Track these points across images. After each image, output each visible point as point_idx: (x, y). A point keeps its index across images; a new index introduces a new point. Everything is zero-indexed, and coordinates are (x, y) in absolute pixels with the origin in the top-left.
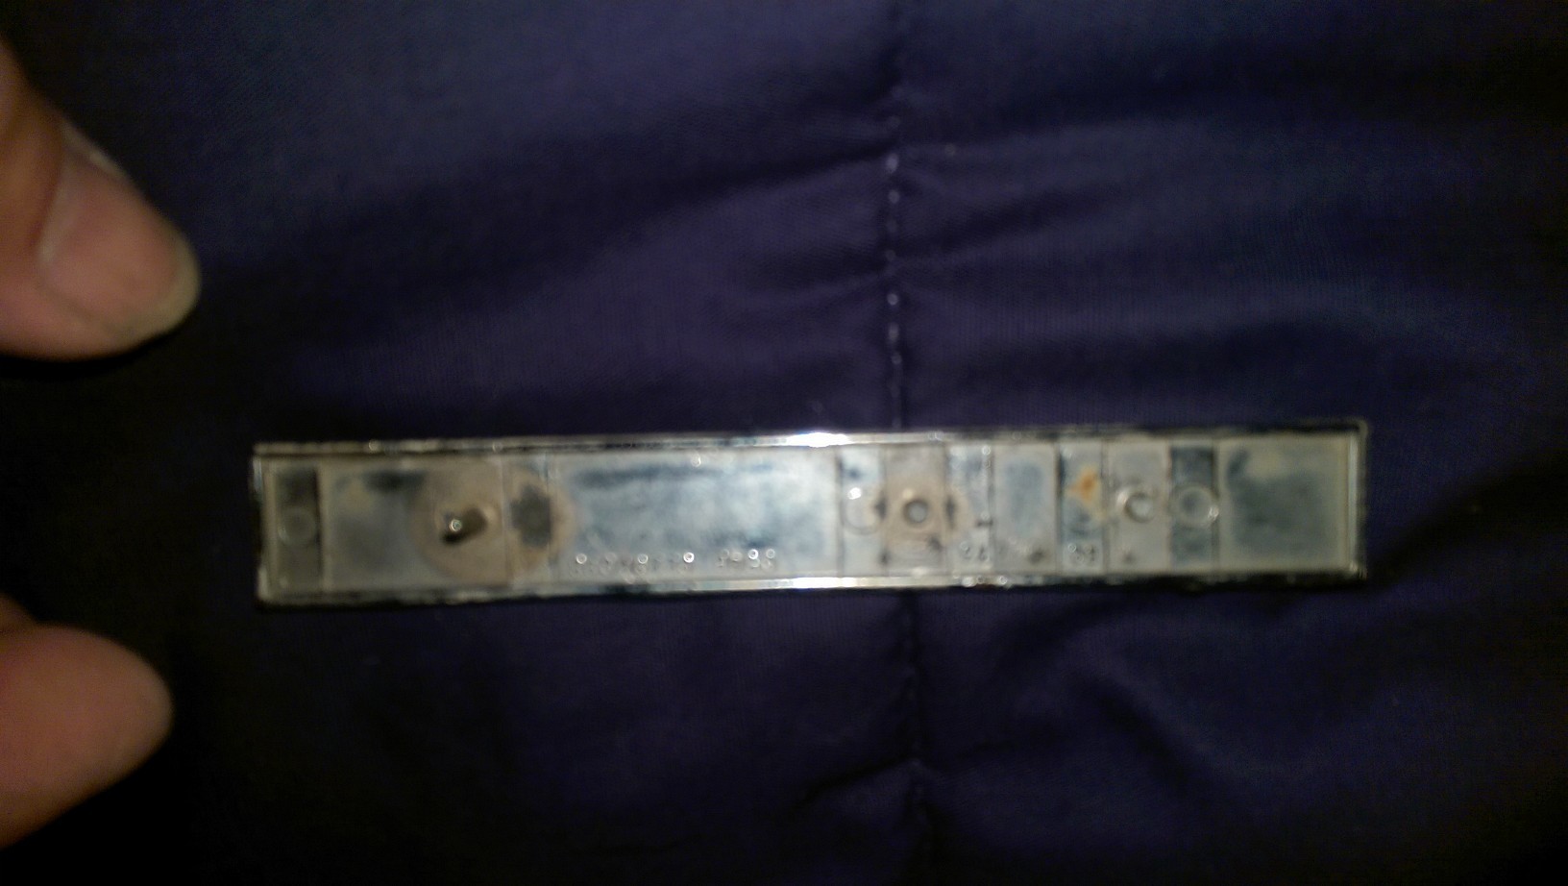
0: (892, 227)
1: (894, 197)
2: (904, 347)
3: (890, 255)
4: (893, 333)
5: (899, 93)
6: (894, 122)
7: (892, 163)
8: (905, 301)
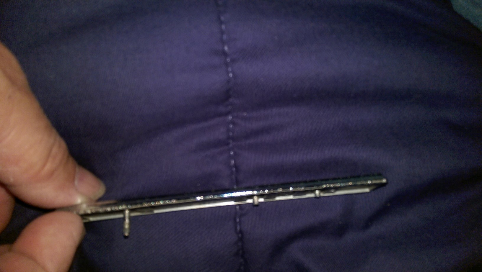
0: (231, 134)
1: (231, 126)
2: (235, 166)
3: (231, 141)
4: (233, 162)
5: (231, 100)
6: (230, 107)
7: (230, 118)
8: (235, 153)
